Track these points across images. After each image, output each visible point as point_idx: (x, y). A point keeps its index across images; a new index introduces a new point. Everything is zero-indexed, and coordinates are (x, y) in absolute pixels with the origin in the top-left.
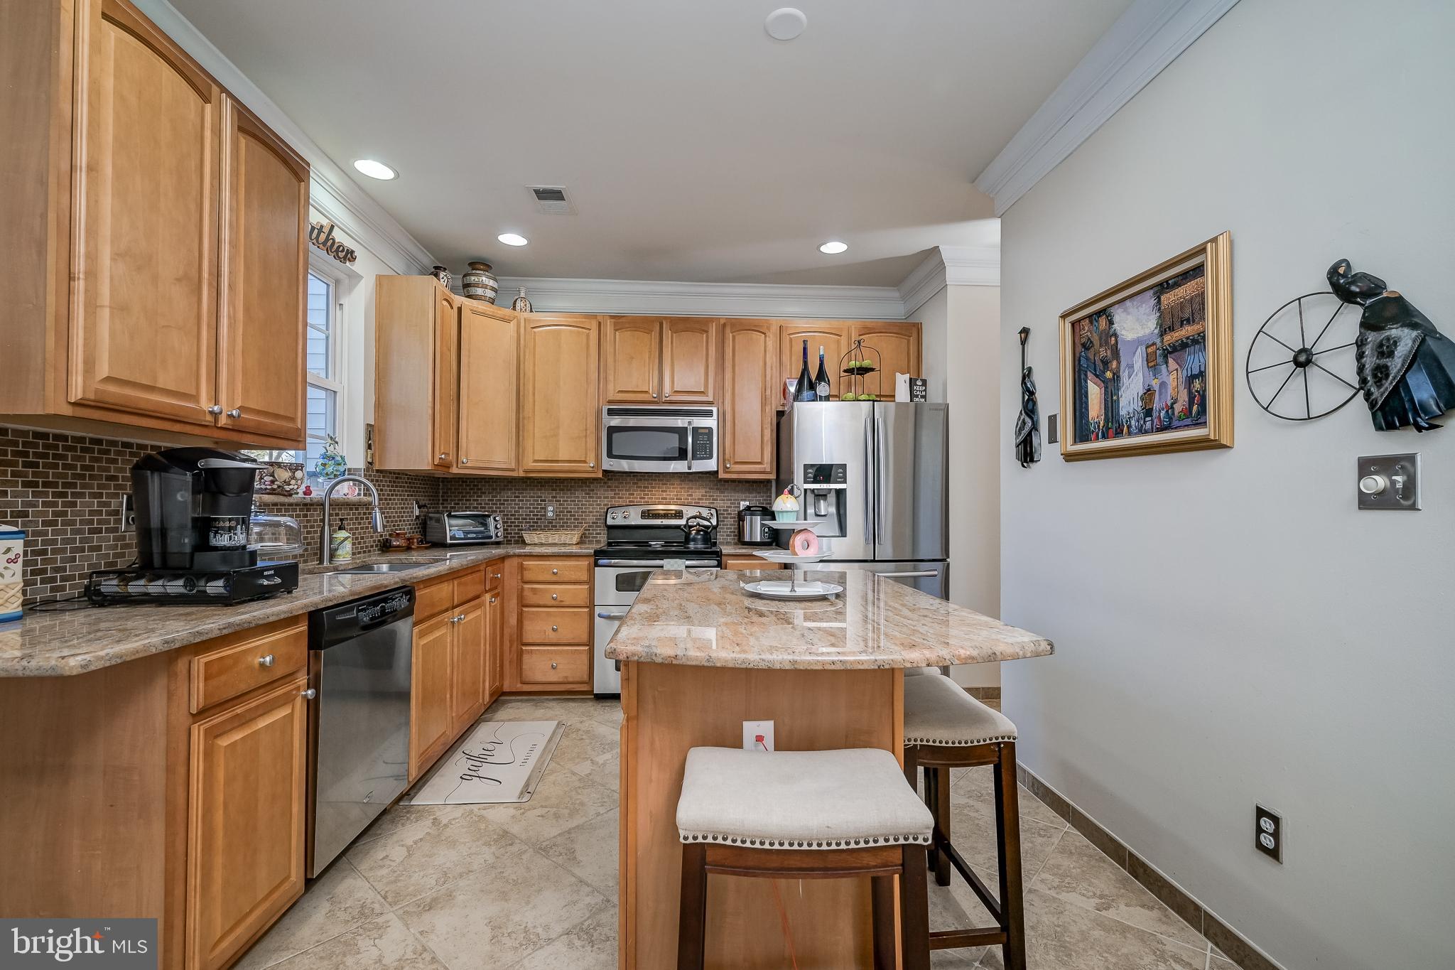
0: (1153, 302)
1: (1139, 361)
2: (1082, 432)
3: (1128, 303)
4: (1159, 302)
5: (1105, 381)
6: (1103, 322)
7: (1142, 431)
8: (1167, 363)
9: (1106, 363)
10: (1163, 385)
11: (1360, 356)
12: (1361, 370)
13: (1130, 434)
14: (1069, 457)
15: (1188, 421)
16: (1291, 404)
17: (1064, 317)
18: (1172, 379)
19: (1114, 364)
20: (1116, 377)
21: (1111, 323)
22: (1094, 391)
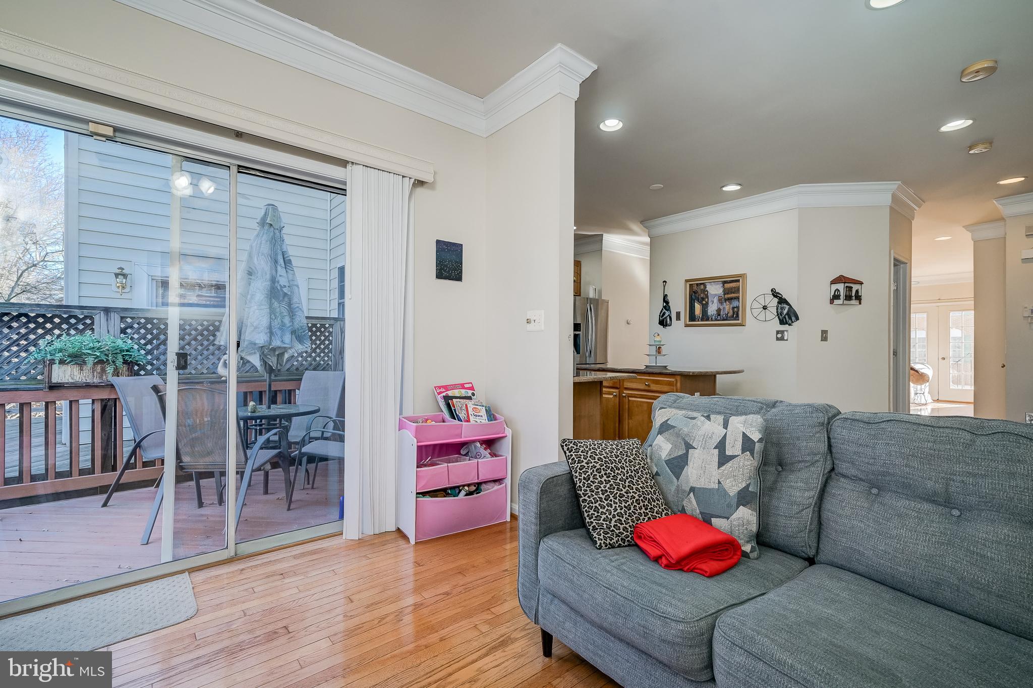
0: (721, 285)
1: (716, 300)
2: (692, 317)
3: (712, 283)
4: (724, 285)
5: (703, 305)
6: (702, 287)
7: (716, 320)
8: (726, 302)
9: (703, 299)
10: (724, 308)
11: (777, 309)
12: (777, 312)
13: (712, 320)
14: (687, 326)
15: (733, 319)
16: (761, 317)
17: (687, 281)
18: (727, 308)
19: (706, 300)
20: (707, 303)
21: (706, 287)
22: (698, 307)
